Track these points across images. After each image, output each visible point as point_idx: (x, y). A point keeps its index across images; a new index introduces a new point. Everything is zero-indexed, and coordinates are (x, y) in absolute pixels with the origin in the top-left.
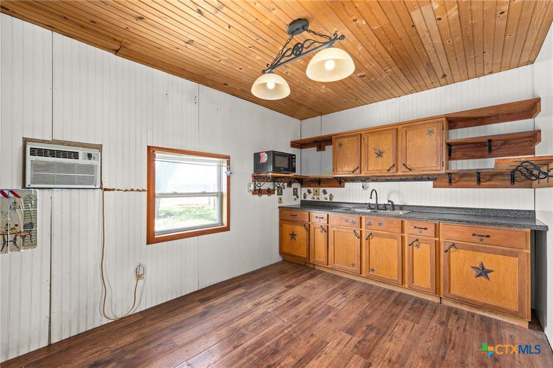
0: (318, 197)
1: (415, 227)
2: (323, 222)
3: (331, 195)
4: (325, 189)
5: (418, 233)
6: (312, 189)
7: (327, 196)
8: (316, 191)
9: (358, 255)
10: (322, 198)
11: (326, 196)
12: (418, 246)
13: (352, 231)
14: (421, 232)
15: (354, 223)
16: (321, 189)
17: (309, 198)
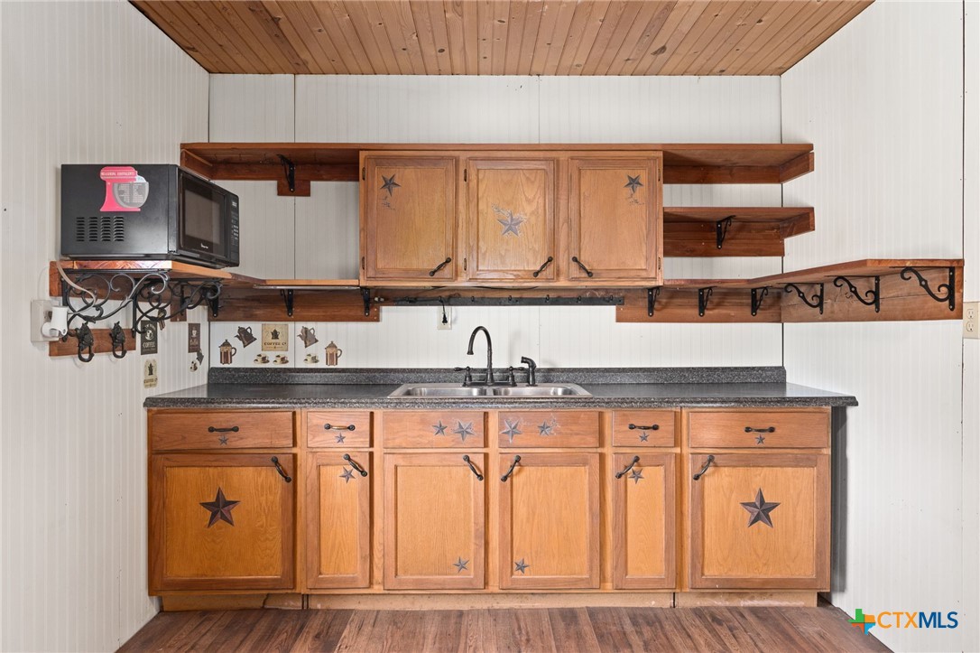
0: (282, 354)
1: (632, 427)
2: (355, 443)
3: (332, 345)
4: (309, 325)
5: (639, 442)
6: (256, 328)
7: (319, 350)
8: (275, 335)
9: (477, 530)
10: (298, 357)
11: (312, 349)
12: (637, 476)
13: (460, 459)
14: (644, 438)
15: (463, 432)
16: (296, 328)
17: (245, 358)
